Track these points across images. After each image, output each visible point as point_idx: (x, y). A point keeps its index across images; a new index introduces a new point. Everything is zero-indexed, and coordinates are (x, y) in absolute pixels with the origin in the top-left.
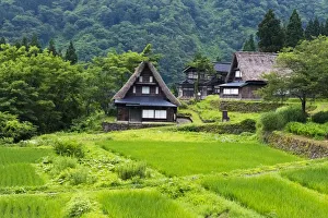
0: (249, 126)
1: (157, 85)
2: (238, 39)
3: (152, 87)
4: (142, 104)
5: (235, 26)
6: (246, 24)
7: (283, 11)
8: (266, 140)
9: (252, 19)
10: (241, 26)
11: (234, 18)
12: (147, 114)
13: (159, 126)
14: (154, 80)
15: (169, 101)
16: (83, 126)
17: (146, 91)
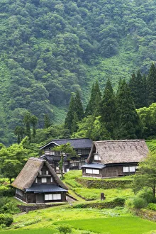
0: (119, 203)
1: (52, 176)
2: (31, 55)
3: (48, 178)
4: (45, 191)
5: (25, 38)
6: (39, 35)
7: (84, 15)
8: (137, 214)
9: (46, 28)
10: (32, 38)
11: (23, 27)
12: (48, 197)
13: (58, 205)
14: (50, 173)
15: (60, 187)
16: (5, 209)
17: (44, 181)
